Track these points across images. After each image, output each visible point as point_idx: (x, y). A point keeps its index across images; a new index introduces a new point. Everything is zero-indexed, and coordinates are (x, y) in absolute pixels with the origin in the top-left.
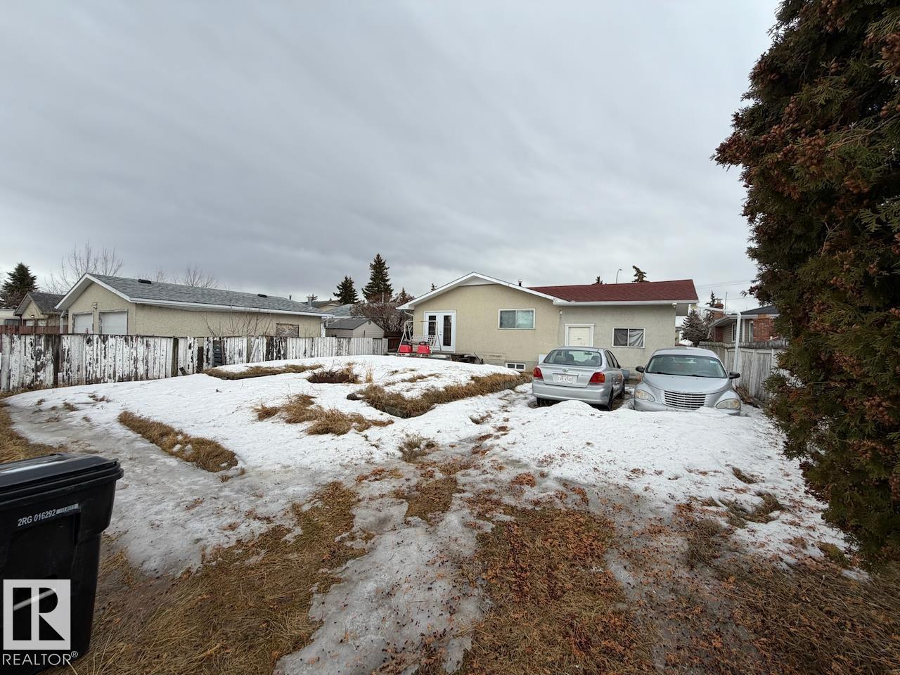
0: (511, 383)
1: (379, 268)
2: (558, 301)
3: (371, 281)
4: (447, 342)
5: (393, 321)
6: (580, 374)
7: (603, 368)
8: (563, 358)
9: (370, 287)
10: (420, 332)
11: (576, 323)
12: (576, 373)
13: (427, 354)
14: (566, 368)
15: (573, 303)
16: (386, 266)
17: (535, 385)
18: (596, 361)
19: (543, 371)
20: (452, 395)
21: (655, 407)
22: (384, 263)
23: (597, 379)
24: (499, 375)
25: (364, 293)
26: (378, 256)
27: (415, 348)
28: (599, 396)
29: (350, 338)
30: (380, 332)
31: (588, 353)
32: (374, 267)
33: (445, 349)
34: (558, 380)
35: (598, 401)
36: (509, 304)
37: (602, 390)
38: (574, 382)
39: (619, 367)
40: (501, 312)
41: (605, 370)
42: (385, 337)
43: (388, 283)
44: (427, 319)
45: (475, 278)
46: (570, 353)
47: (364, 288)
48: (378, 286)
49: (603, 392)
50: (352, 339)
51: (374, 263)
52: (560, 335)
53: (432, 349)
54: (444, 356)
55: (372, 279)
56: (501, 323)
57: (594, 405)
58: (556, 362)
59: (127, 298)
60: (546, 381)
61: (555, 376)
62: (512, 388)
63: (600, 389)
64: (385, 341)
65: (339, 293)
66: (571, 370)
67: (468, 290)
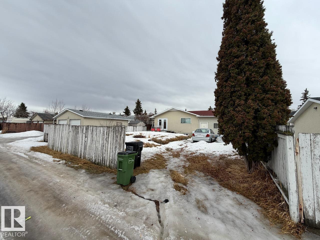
0: (186, 138)
1: (138, 103)
2: (198, 116)
3: (136, 108)
4: (165, 127)
5: (148, 122)
6: (204, 135)
7: (209, 133)
8: (200, 131)
9: (135, 110)
10: (157, 125)
11: (203, 122)
12: (203, 134)
13: (160, 131)
14: (200, 133)
15: (202, 116)
16: (141, 103)
17: (193, 137)
18: (208, 132)
19: (195, 134)
20: (172, 140)
21: (221, 142)
22: (140, 102)
23: (208, 136)
24: (182, 136)
25: (134, 112)
26: (138, 99)
27: (156, 129)
28: (208, 140)
29: (137, 126)
30: (144, 125)
31: (206, 130)
32: (137, 103)
33: (165, 129)
34: (198, 136)
35: (208, 141)
36: (184, 116)
37: (209, 138)
38: (202, 137)
39: (214, 133)
40: (181, 119)
41: (210, 134)
42: (146, 126)
43: (141, 108)
44: (159, 121)
45: (173, 109)
46: (201, 130)
47: (134, 110)
48: (138, 109)
49: (209, 139)
50: (137, 127)
51: (137, 102)
52: (199, 125)
53: (161, 130)
54: (165, 132)
55: (136, 107)
56: (181, 122)
57: (207, 142)
58: (198, 132)
59: (83, 116)
60: (195, 136)
61: (198, 135)
62: (186, 139)
63: (208, 138)
64: (146, 127)
65: (125, 112)
66: (202, 134)
67: (171, 112)
